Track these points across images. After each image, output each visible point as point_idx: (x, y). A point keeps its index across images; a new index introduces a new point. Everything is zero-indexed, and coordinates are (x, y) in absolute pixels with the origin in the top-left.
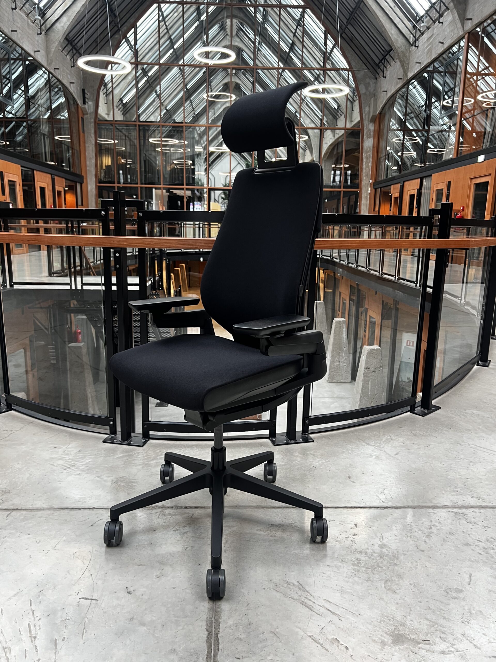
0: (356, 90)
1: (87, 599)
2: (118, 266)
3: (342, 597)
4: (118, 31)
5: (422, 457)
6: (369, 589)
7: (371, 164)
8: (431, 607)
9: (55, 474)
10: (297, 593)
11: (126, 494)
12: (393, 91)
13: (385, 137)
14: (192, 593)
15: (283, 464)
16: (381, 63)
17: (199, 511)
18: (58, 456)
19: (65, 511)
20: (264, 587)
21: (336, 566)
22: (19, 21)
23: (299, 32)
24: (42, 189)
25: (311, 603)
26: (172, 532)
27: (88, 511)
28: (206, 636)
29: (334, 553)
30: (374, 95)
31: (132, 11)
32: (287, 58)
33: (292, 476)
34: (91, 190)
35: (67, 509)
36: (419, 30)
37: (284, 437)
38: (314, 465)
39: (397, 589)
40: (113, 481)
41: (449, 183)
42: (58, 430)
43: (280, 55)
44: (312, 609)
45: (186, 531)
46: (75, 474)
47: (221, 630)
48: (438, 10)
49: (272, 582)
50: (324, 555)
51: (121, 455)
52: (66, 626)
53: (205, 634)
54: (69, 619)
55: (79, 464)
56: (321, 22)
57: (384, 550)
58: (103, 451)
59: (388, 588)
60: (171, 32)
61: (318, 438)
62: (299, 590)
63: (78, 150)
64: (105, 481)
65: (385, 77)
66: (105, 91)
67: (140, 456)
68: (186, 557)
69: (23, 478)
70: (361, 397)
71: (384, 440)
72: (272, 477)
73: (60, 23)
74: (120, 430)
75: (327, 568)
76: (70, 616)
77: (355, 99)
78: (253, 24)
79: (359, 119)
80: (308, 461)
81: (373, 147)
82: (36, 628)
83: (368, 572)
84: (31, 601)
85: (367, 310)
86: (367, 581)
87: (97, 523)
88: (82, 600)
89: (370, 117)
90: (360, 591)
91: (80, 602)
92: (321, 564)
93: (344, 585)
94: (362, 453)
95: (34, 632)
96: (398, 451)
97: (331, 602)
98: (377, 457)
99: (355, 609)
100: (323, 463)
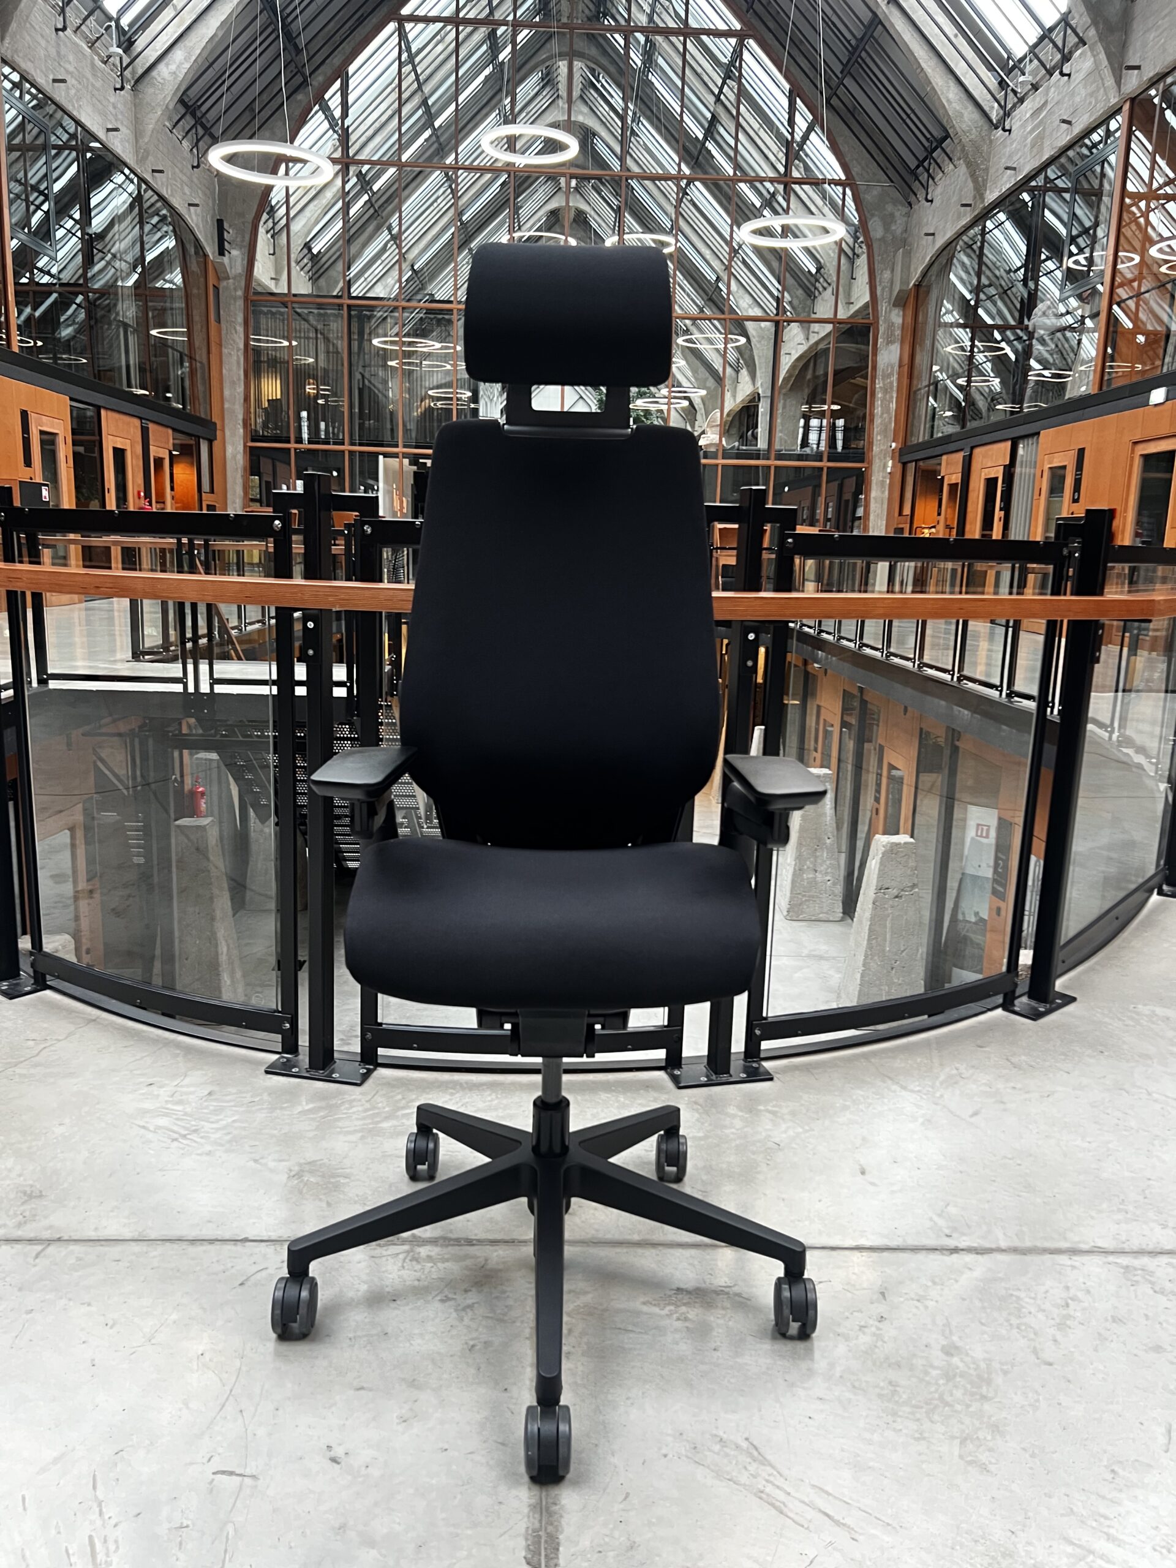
0: (861, 231)
1: (231, 1473)
2: (311, 652)
3: (856, 1480)
4: (304, 83)
5: (1036, 1122)
6: (923, 1462)
7: (893, 406)
8: (1075, 1509)
9: (151, 1152)
10: (745, 1468)
11: (324, 1205)
12: (949, 234)
13: (928, 343)
14: (487, 1463)
15: (701, 1134)
16: (921, 168)
17: (501, 1252)
18: (158, 1105)
19: (175, 1246)
20: (664, 1451)
21: (839, 1399)
22: (71, 58)
23: (729, 94)
24: (119, 454)
25: (780, 1495)
26: (437, 1305)
27: (234, 1248)
29: (832, 1365)
30: (904, 243)
31: (337, 38)
32: (700, 152)
33: (724, 1166)
34: (234, 457)
35: (180, 1240)
36: (1013, 90)
37: (702, 1068)
38: (777, 1140)
39: (990, 1463)
41: (1081, 452)
42: (157, 1041)
43: (685, 148)
44: (785, 1510)
45: (469, 1302)
46: (199, 1151)
47: (562, 1561)
48: (1060, 44)
49: (685, 1438)
50: (807, 1369)
51: (311, 1106)
52: (181, 1543)
54: (187, 1526)
55: (207, 1126)
56: (780, 71)
57: (955, 1360)
58: (265, 1097)
59: (969, 1458)
60: (427, 89)
61: (784, 1070)
62: (749, 1460)
63: (205, 361)
64: (272, 1171)
65: (932, 201)
66: (270, 224)
67: (354, 1109)
68: (473, 1371)
69: (73, 1160)
71: (942, 1077)
72: (674, 1169)
73: (167, 65)
74: (306, 1045)
75: (816, 1405)
76: (191, 1517)
77: (858, 251)
78: (620, 71)
79: (867, 298)
80: (760, 1129)
81: (900, 366)
82: (107, 1549)
83: (918, 1416)
84: (94, 1476)
85: (881, 749)
86: (917, 1439)
87: (252, 1279)
88: (219, 1476)
89: (895, 293)
90: (901, 1466)
91: (214, 1482)
92: (802, 1393)
93: (859, 1449)
94: (891, 1109)
95: (104, 1558)
96: (977, 1107)
97: (830, 1494)
98: (928, 1121)
99: (889, 1513)
100: (798, 1135)
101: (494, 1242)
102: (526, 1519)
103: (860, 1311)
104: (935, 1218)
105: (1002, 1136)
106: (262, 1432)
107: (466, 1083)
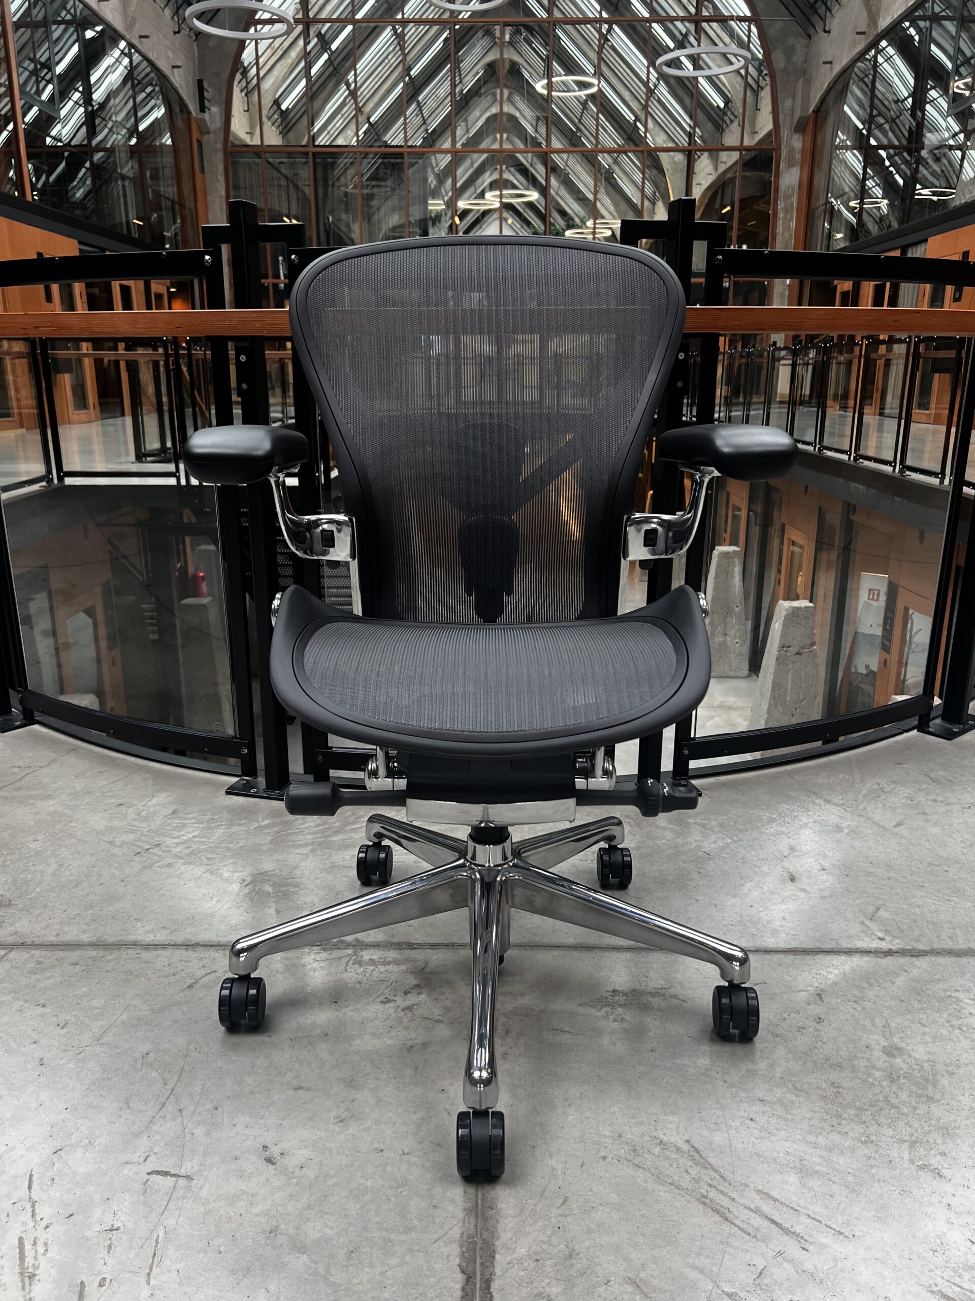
0: (765, 64)
1: (166, 1174)
3: (804, 1186)
5: (959, 832)
6: (872, 1167)
7: (793, 224)
9: (115, 864)
12: (845, 61)
13: (825, 165)
14: (423, 1165)
16: (820, 3)
17: (441, 956)
18: (124, 823)
19: (129, 951)
20: (602, 1153)
21: (780, 1101)
25: (725, 1202)
26: (380, 1007)
27: (185, 953)
28: (459, 1286)
29: (772, 1066)
30: (804, 73)
33: (656, 874)
35: (135, 945)
38: (706, 850)
39: (943, 1167)
40: (244, 880)
42: (130, 766)
44: (730, 1217)
45: (408, 1003)
46: (159, 864)
47: (498, 1270)
49: (624, 1139)
50: (748, 1071)
51: (267, 822)
52: (110, 1247)
53: (456, 1281)
54: (118, 1229)
55: (169, 841)
57: (898, 1060)
58: (225, 815)
59: (921, 1162)
61: (711, 787)
62: (691, 1163)
63: (193, 207)
64: (227, 880)
65: (829, 32)
66: (244, 83)
67: (307, 825)
68: (410, 1071)
69: (42, 872)
70: (770, 705)
71: (864, 792)
74: (263, 767)
75: (758, 1107)
76: (123, 1219)
77: (762, 83)
79: (769, 126)
80: (690, 839)
81: (800, 187)
82: (36, 1251)
83: (864, 1118)
84: (31, 1175)
85: (783, 525)
86: (864, 1143)
87: (201, 981)
88: (154, 1177)
89: (795, 121)
90: (849, 1170)
91: (149, 1183)
92: (743, 1094)
93: (805, 1153)
94: (815, 822)
95: (32, 1261)
96: (901, 817)
97: (776, 1200)
98: (853, 832)
99: (840, 1220)
100: (727, 845)
101: (434, 946)
102: (461, 1224)
103: (798, 1012)
104: (868, 923)
105: (927, 845)
106: (199, 1131)
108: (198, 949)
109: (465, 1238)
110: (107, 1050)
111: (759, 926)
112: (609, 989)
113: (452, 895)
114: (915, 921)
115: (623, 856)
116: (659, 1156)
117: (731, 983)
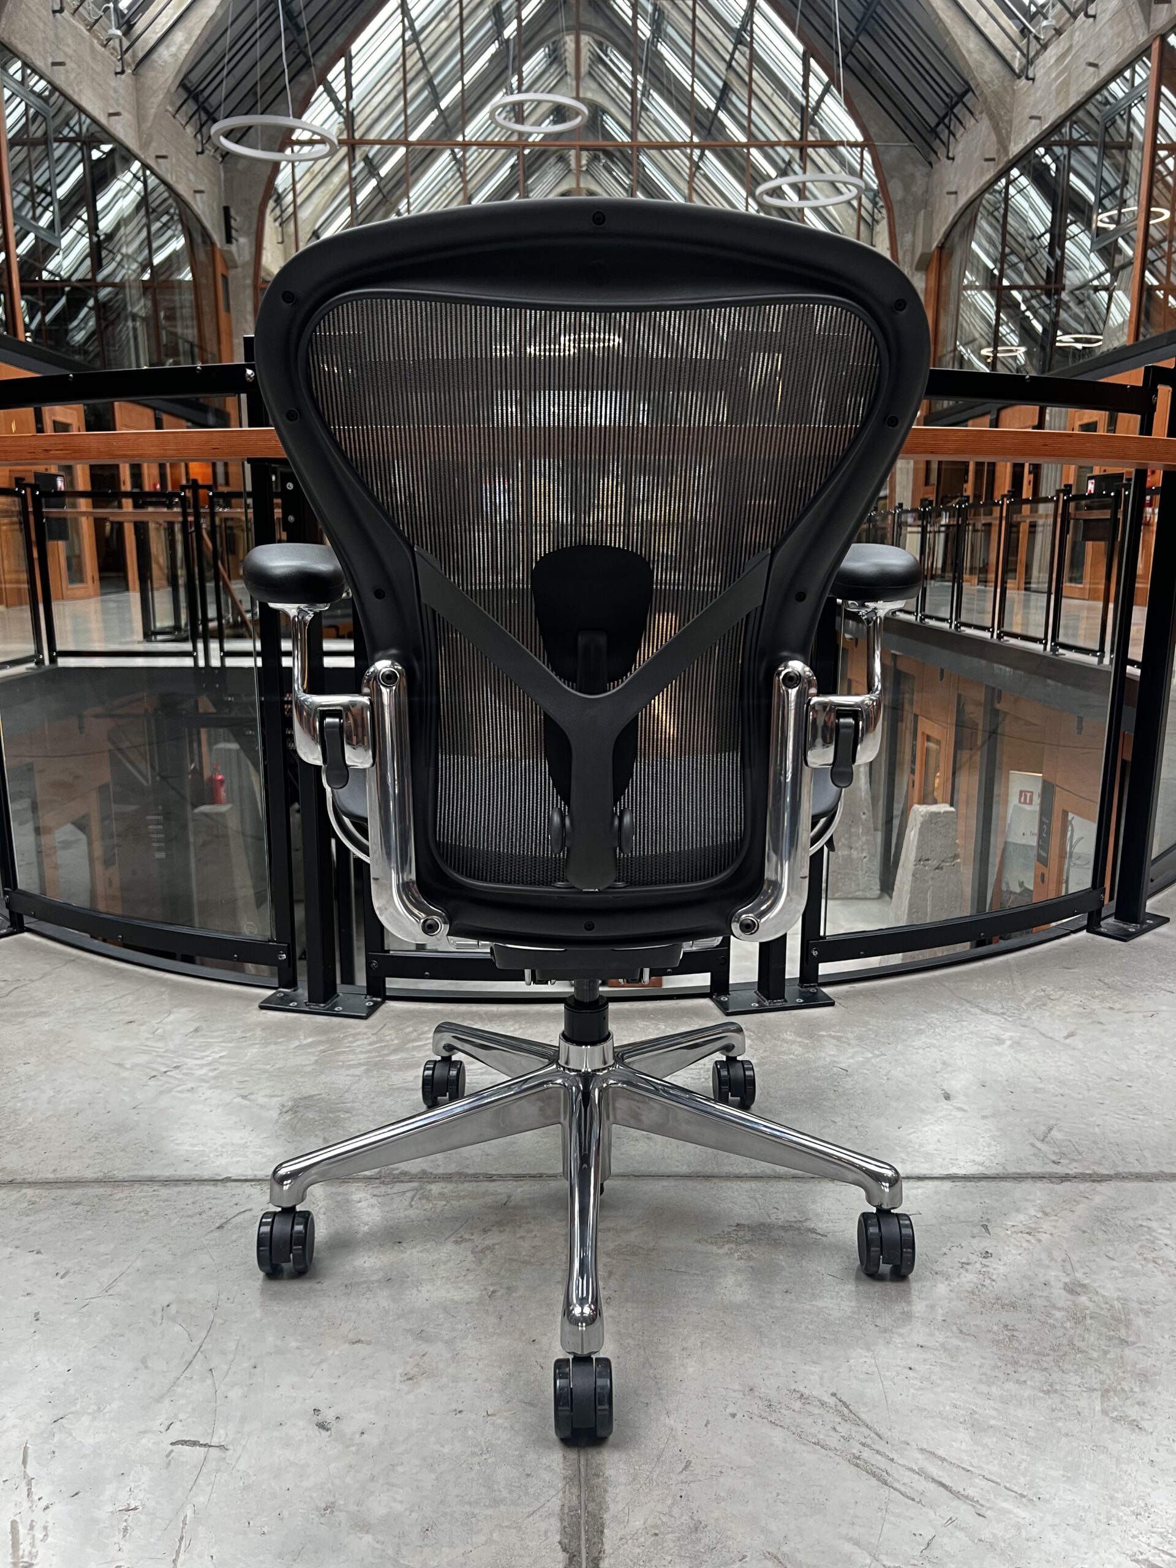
0: (880, 196)
1: (194, 1443)
2: (291, 518)
3: (977, 1443)
4: (307, 64)
5: (1142, 1043)
6: (1057, 1419)
9: (126, 1089)
12: (972, 191)
13: (952, 307)
14: (512, 1427)
16: (941, 126)
17: (526, 1188)
18: (136, 1042)
19: (144, 1187)
20: (730, 1410)
21: (943, 1346)
22: (70, 42)
23: (741, 59)
25: (883, 1463)
26: (453, 1247)
29: (932, 1307)
30: (925, 204)
32: (712, 123)
33: (784, 1093)
35: (151, 1180)
36: (1036, 37)
37: (752, 994)
38: (843, 1066)
39: (1143, 1419)
42: (140, 978)
43: (697, 120)
44: (889, 1480)
45: (489, 1242)
46: (179, 1089)
47: (607, 1547)
49: (756, 1394)
50: (903, 1313)
51: (310, 1040)
52: (125, 1530)
54: (135, 1509)
55: (191, 1062)
56: (794, 32)
57: (1083, 1299)
58: (258, 1032)
59: (1115, 1414)
60: (432, 69)
61: (846, 996)
62: (839, 1419)
63: (215, 350)
64: (262, 1107)
65: (953, 159)
66: (278, 212)
67: (359, 1043)
68: (492, 1320)
69: (35, 1099)
71: (1028, 1000)
73: (168, 47)
74: (305, 978)
75: (916, 1354)
76: (141, 1496)
77: (877, 216)
78: (629, 44)
80: (823, 1055)
82: (33, 1537)
83: (1045, 1365)
84: (26, 1449)
85: (916, 716)
86: (1047, 1392)
87: (234, 1221)
88: (179, 1448)
89: (917, 256)
90: (1030, 1424)
91: (173, 1454)
92: (898, 1340)
93: (976, 1405)
94: (972, 1033)
95: (28, 1548)
96: (1072, 1028)
97: (943, 1460)
98: (1017, 1044)
99: (1022, 1480)
100: (868, 1060)
101: (517, 1177)
102: (560, 1495)
103: (960, 1245)
104: (1039, 1144)
105: (1105, 1057)
106: (235, 1393)
107: (486, 1013)
108: (229, 1184)
109: (566, 1511)
110: (118, 1302)
111: (910, 1150)
112: (732, 1223)
113: (541, 1109)
114: (1094, 1142)
115: (744, 1070)
116: (800, 1412)
117: (880, 1210)
